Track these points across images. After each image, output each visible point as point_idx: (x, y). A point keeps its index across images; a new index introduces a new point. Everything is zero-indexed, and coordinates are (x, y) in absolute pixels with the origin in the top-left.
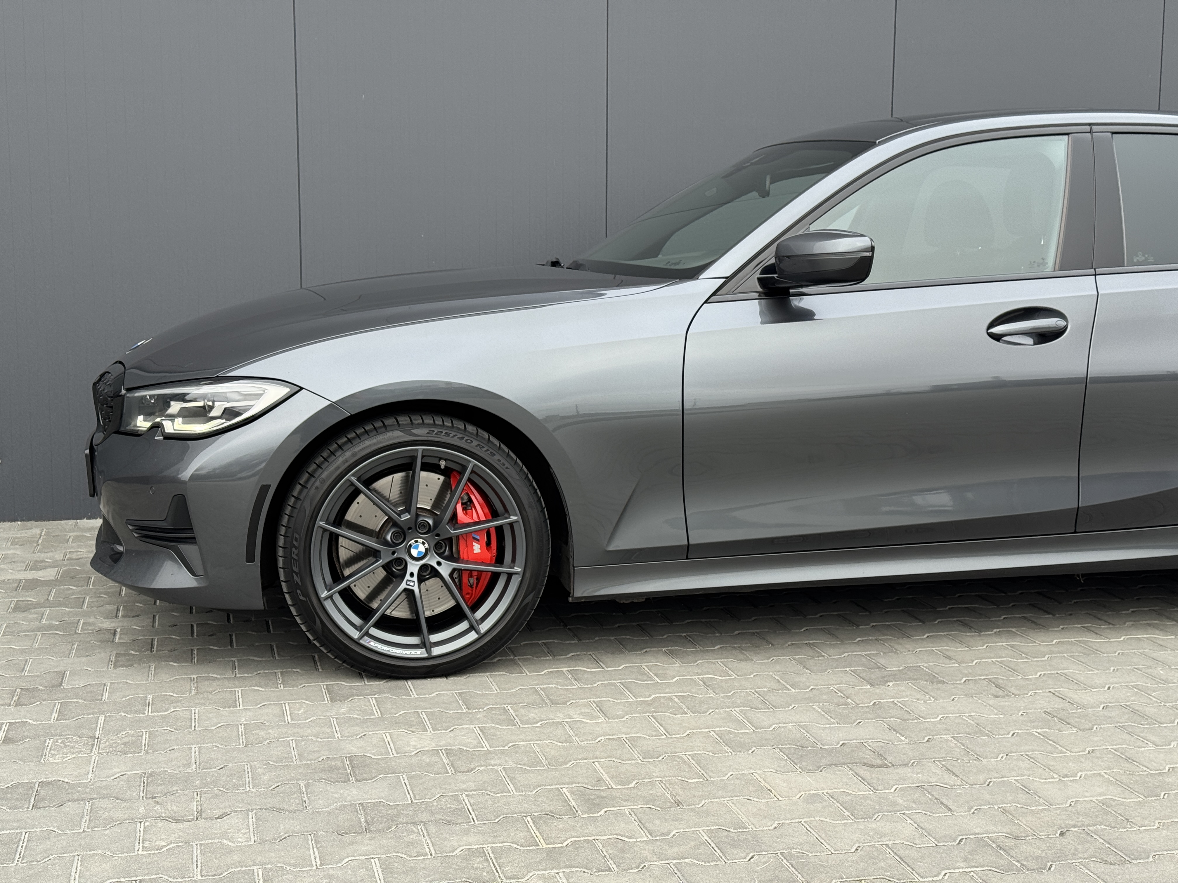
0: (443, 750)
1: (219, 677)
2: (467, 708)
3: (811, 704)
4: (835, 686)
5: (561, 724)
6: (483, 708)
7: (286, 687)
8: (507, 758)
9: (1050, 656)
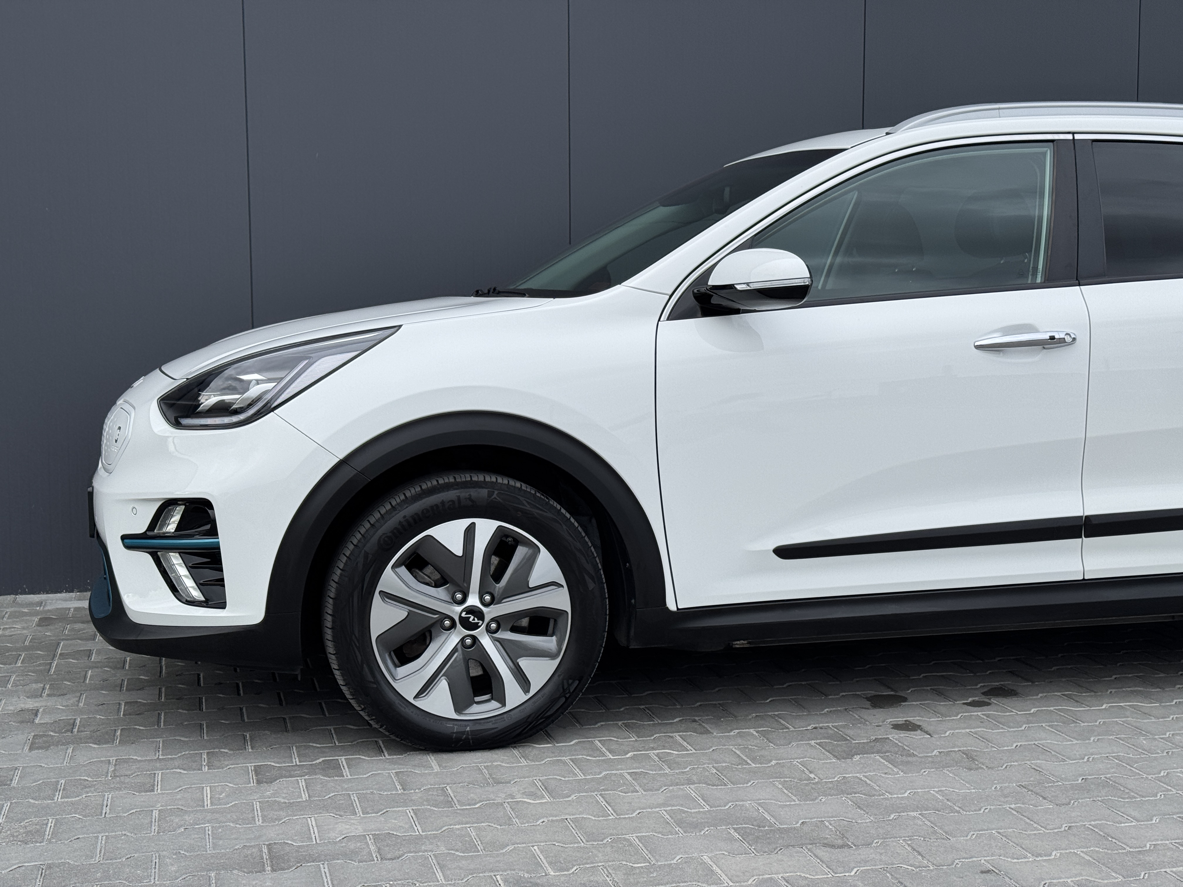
0: (371, 836)
1: (139, 759)
2: (403, 788)
3: (771, 780)
4: (799, 761)
5: (502, 805)
6: (420, 789)
7: (210, 769)
8: (439, 843)
9: (1027, 726)
